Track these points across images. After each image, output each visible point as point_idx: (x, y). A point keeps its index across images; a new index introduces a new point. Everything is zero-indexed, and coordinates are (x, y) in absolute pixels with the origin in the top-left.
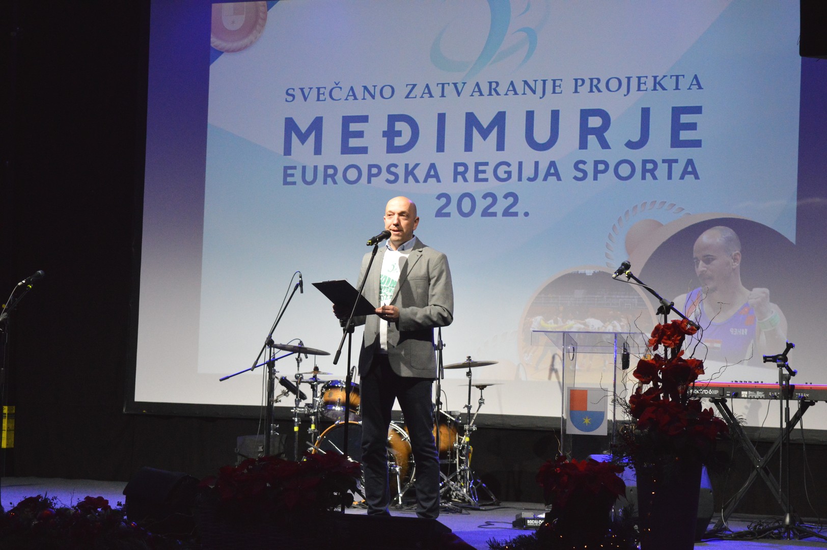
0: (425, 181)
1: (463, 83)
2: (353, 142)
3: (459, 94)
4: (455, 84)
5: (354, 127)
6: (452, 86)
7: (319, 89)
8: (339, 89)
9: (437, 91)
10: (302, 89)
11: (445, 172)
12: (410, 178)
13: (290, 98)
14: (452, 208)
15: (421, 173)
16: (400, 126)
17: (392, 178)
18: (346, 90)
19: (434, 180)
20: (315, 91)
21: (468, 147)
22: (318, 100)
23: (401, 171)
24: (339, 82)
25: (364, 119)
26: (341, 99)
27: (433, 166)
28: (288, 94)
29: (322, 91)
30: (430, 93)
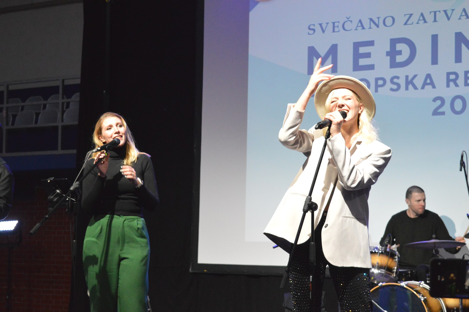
0: (423, 88)
1: (451, 10)
2: (363, 62)
3: (449, 19)
4: (445, 11)
5: (362, 50)
6: (443, 13)
7: (334, 23)
8: (350, 22)
9: (429, 18)
10: (321, 25)
11: (440, 80)
12: (410, 86)
13: (312, 32)
14: (447, 108)
15: (419, 82)
16: (399, 47)
17: (395, 87)
18: (356, 22)
19: (430, 87)
20: (331, 26)
21: (458, 59)
22: (334, 31)
23: (402, 82)
24: (350, 17)
25: (371, 43)
26: (351, 30)
27: (429, 76)
28: (309, 29)
29: (336, 24)
30: (424, 19)
